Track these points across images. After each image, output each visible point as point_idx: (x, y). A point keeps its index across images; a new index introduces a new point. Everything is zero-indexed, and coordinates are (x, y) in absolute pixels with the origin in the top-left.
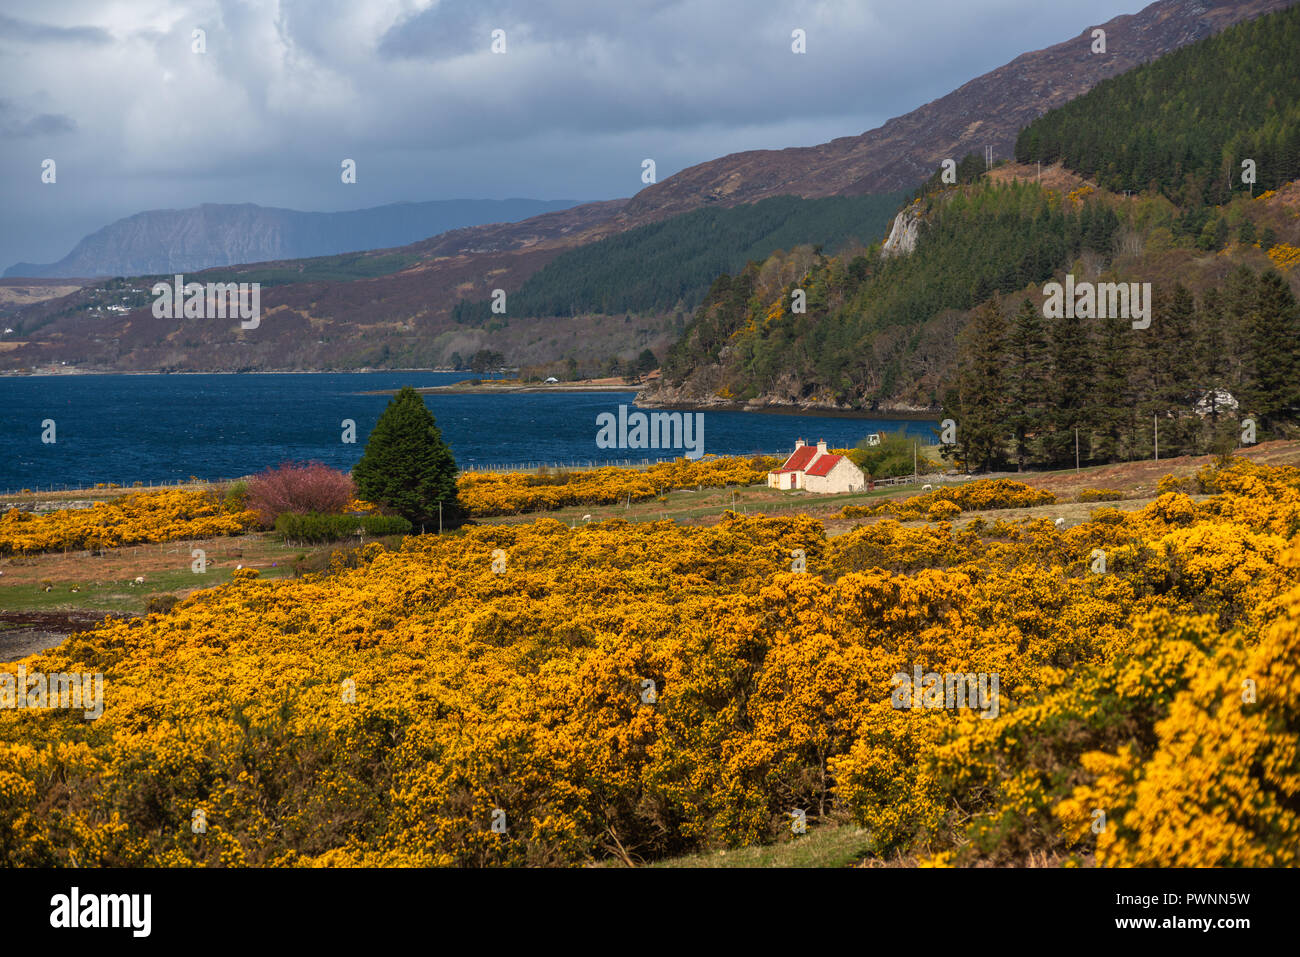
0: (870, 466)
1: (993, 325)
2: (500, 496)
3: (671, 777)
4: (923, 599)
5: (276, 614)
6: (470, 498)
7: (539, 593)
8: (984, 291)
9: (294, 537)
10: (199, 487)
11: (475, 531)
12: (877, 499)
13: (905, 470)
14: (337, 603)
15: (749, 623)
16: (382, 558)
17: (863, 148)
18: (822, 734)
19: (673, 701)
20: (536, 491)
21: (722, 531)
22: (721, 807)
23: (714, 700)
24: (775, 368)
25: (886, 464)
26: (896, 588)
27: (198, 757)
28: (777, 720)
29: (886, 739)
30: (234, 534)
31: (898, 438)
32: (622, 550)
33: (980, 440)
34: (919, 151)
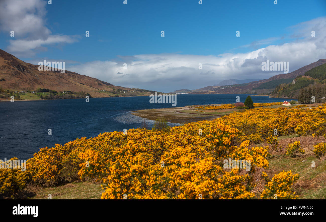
0: (291, 103)
1: (303, 90)
2: (257, 105)
3: (280, 129)
4: (302, 115)
5: (239, 115)
6: (254, 106)
7: (263, 114)
8: (302, 87)
9: (239, 109)
10: (230, 104)
11: (255, 108)
12: (292, 106)
13: (294, 104)
14: (244, 115)
15: (287, 116)
16: (247, 111)
17: (290, 74)
18: (293, 126)
19: (280, 123)
20: (261, 105)
21: (278, 109)
22: (284, 132)
23: (283, 123)
24: (282, 94)
25: (293, 103)
26: (300, 114)
27: (241, 126)
28: (289, 125)
29: (300, 127)
30: (233, 108)
31: (294, 101)
32: (269, 110)
33: (301, 101)
34: (295, 75)
